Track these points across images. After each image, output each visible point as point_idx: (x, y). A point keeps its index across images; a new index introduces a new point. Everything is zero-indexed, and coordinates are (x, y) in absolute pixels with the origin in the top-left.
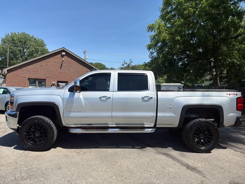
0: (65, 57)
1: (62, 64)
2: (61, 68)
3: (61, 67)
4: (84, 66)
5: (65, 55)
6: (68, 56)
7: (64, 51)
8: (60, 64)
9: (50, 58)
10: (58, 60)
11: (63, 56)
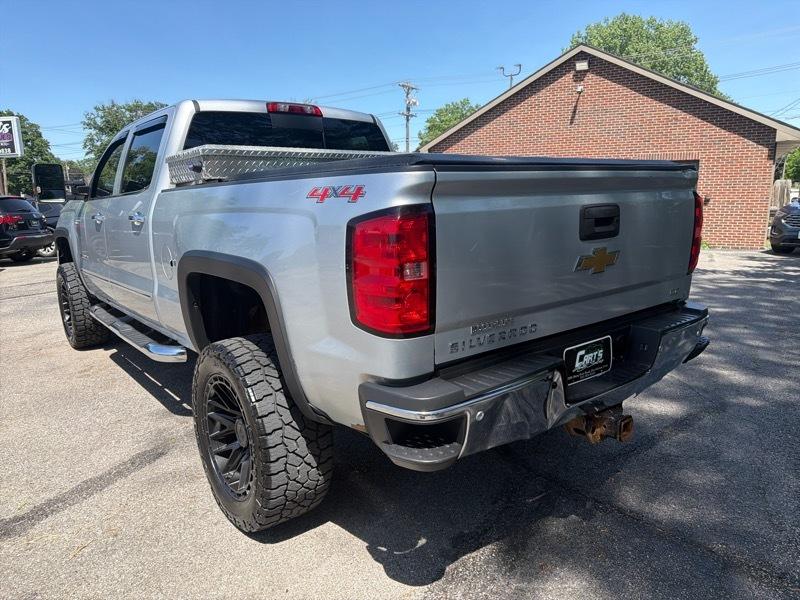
0: (590, 76)
1: (576, 106)
2: (571, 123)
3: (573, 117)
4: (661, 101)
5: (586, 71)
6: (597, 74)
7: (582, 56)
8: (571, 108)
9: (539, 90)
10: (564, 95)
11: (580, 76)
